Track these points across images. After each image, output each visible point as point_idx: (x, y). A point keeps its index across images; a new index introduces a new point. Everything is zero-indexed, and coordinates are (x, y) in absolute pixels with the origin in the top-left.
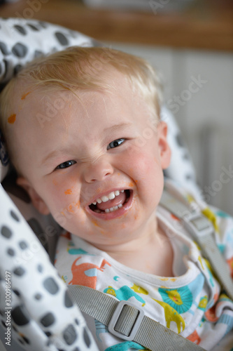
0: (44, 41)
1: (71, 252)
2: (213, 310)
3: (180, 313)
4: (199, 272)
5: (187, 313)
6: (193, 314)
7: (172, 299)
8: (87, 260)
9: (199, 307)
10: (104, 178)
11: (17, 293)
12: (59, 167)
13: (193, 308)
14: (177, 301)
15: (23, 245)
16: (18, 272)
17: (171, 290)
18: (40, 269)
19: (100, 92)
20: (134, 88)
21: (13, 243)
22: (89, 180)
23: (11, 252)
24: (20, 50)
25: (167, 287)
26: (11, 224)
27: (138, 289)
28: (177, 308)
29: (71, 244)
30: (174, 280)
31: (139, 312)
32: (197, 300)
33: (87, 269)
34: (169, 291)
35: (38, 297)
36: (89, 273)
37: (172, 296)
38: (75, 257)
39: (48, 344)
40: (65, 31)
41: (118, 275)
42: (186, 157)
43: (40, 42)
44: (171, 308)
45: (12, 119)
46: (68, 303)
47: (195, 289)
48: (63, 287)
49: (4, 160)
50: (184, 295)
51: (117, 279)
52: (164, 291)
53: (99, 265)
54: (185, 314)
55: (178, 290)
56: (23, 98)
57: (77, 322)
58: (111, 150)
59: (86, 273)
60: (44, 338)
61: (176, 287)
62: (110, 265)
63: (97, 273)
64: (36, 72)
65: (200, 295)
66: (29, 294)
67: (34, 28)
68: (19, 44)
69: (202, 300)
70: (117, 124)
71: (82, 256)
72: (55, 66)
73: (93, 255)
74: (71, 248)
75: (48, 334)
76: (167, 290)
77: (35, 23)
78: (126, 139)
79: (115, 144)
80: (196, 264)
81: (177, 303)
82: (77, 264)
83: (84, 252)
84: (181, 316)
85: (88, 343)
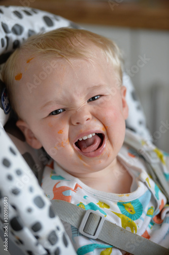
0: (35, 23)
1: (53, 178)
2: (159, 216)
3: (134, 220)
4: (146, 189)
5: (139, 219)
6: (143, 220)
7: (128, 210)
8: (64, 184)
9: (148, 215)
10: (85, 122)
11: (14, 207)
12: (52, 114)
13: (143, 216)
14: (131, 211)
15: (19, 173)
16: (15, 192)
17: (126, 203)
18: (31, 190)
19: (85, 60)
20: (108, 59)
21: (12, 171)
22: (74, 123)
23: (10, 178)
24: (18, 29)
25: (124, 201)
26: (10, 156)
27: (102, 205)
28: (131, 216)
29: (54, 172)
30: (128, 195)
31: (101, 218)
32: (146, 210)
33: (64, 190)
34: (125, 204)
35: (29, 210)
36: (66, 194)
37: (128, 207)
38: (56, 181)
39: (37, 244)
40: (51, 16)
41: (87, 195)
42: (138, 108)
43: (32, 24)
44: (126, 218)
45: (19, 77)
46: (52, 214)
47: (144, 202)
48: (48, 203)
49: (6, 110)
50: (136, 206)
51: (86, 198)
52: (121, 204)
53: (73, 188)
54: (137, 220)
55: (132, 203)
56: (28, 62)
57: (58, 228)
58: (90, 103)
59: (64, 193)
60: (34, 240)
61: (130, 201)
62: (81, 188)
63: (72, 193)
64: (38, 44)
65: (148, 206)
66: (23, 208)
67: (28, 13)
68: (17, 25)
69: (149, 209)
70: (97, 85)
71: (61, 181)
72: (52, 39)
73: (69, 180)
74: (53, 175)
75: (37, 237)
76: (124, 203)
77: (29, 9)
78: (101, 96)
79: (93, 99)
80: (145, 183)
81: (131, 213)
82: (58, 186)
83: (62, 178)
84: (135, 222)
85: (66, 244)
